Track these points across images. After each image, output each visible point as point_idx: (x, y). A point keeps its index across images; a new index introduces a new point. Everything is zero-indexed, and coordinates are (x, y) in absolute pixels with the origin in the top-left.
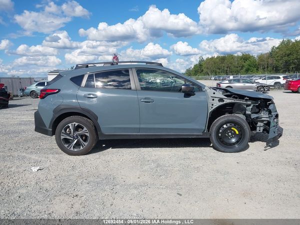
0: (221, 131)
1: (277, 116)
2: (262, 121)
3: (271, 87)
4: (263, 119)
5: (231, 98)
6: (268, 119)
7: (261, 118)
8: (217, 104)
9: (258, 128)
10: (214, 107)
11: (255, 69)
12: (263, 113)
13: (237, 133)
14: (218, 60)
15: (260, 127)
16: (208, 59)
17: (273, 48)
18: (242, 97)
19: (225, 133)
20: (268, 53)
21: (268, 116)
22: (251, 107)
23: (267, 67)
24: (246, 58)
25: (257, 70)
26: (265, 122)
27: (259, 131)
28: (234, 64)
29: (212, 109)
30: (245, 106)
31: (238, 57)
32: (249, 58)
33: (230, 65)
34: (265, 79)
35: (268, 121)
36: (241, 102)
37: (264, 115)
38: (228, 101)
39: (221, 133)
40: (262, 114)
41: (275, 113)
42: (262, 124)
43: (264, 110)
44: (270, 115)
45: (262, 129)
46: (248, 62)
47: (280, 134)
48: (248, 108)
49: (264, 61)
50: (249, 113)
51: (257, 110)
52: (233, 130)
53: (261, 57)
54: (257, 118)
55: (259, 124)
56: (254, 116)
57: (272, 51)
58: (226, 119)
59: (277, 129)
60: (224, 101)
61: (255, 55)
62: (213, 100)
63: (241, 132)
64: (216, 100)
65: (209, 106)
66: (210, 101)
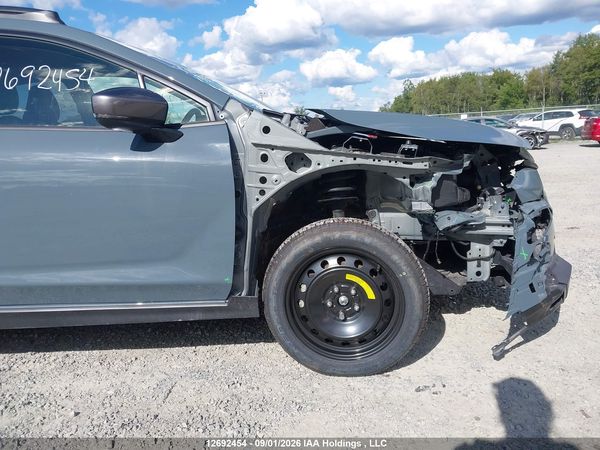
0: (304, 288)
1: (544, 217)
2: (487, 239)
3: (553, 137)
4: (489, 230)
5: (342, 150)
6: (509, 231)
7: (483, 226)
8: (281, 176)
9: (472, 267)
10: (272, 189)
11: (521, 101)
12: (488, 204)
13: (371, 295)
14: (442, 86)
15: (479, 262)
16: (421, 85)
17: (557, 55)
18: (385, 142)
19: (324, 296)
20: (547, 67)
21: (506, 219)
22: (430, 184)
23: (547, 96)
24: (501, 78)
25: (525, 102)
26: (497, 243)
27: (476, 279)
28: (475, 92)
29: (263, 199)
30: (407, 181)
31: (485, 78)
32: (509, 78)
33: (467, 95)
34: (539, 119)
35: (507, 237)
36: (385, 163)
37: (492, 214)
38: (324, 161)
39: (305, 296)
40: (486, 211)
41: (538, 207)
42: (487, 250)
43: (493, 193)
44: (516, 215)
45: (487, 267)
46: (505, 88)
47: (557, 291)
48: (419, 187)
49: (539, 83)
50: (426, 207)
51: (464, 195)
52: (352, 283)
53: (533, 77)
54: (465, 226)
55: (477, 249)
56: (447, 220)
57: (556, 62)
58: (318, 239)
59: (544, 268)
60: (308, 163)
61: (522, 72)
62: (264, 158)
63: (386, 294)
64: (278, 157)
65: (251, 184)
66: (251, 164)
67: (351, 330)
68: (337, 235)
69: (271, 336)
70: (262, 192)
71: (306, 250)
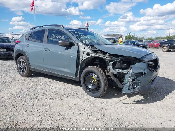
8: (85, 57)
10: (84, 59)
13: (96, 82)
29: (82, 60)
30: (108, 61)
38: (92, 55)
48: (110, 63)
56: (118, 71)
60: (90, 55)
62: (83, 53)
63: (99, 82)
64: (85, 53)
65: (81, 58)
66: (81, 54)
67: (90, 87)
68: (91, 69)
69: (81, 85)
70: (82, 59)
71: (86, 71)
